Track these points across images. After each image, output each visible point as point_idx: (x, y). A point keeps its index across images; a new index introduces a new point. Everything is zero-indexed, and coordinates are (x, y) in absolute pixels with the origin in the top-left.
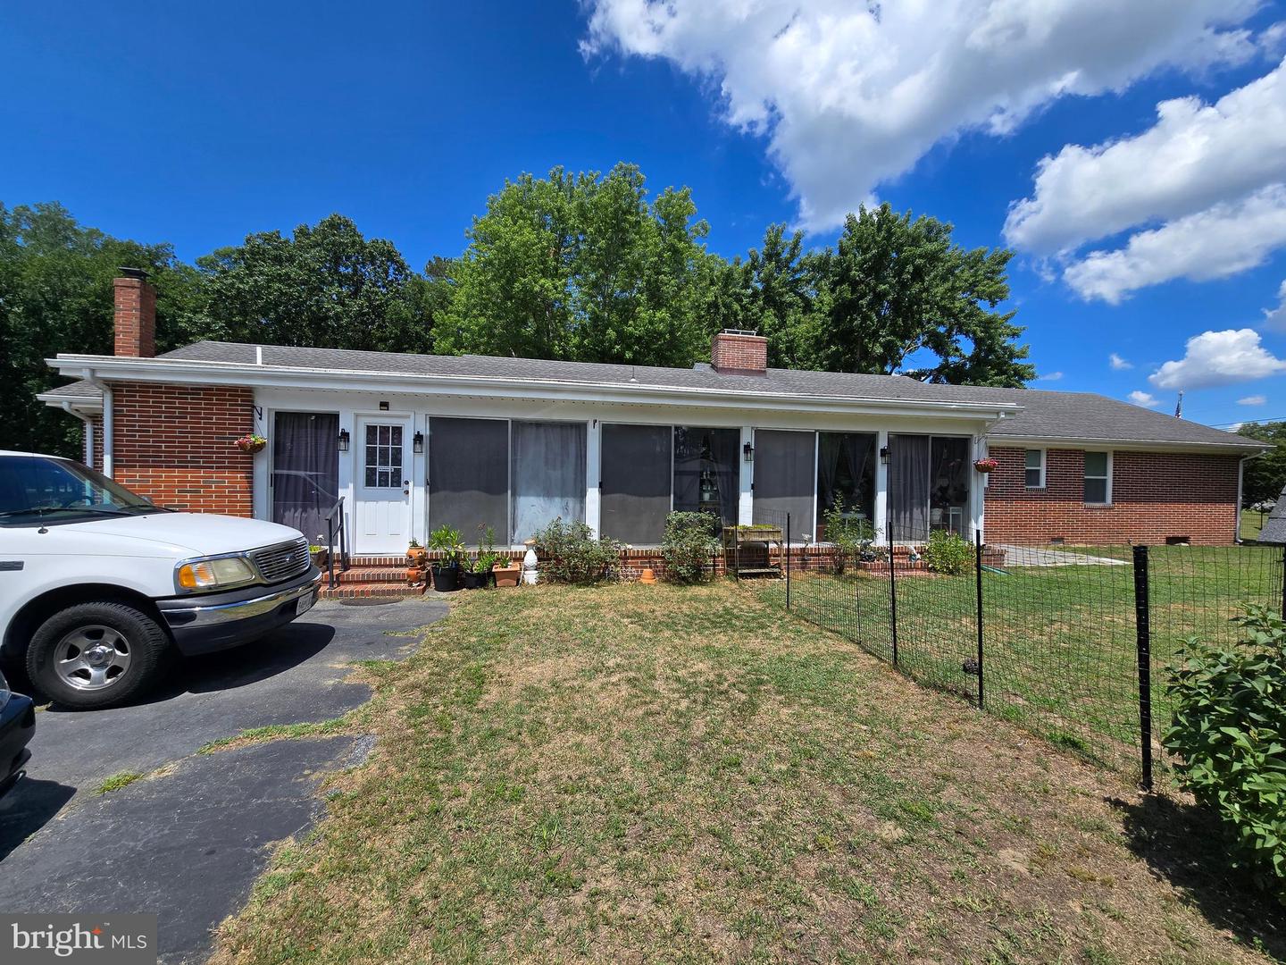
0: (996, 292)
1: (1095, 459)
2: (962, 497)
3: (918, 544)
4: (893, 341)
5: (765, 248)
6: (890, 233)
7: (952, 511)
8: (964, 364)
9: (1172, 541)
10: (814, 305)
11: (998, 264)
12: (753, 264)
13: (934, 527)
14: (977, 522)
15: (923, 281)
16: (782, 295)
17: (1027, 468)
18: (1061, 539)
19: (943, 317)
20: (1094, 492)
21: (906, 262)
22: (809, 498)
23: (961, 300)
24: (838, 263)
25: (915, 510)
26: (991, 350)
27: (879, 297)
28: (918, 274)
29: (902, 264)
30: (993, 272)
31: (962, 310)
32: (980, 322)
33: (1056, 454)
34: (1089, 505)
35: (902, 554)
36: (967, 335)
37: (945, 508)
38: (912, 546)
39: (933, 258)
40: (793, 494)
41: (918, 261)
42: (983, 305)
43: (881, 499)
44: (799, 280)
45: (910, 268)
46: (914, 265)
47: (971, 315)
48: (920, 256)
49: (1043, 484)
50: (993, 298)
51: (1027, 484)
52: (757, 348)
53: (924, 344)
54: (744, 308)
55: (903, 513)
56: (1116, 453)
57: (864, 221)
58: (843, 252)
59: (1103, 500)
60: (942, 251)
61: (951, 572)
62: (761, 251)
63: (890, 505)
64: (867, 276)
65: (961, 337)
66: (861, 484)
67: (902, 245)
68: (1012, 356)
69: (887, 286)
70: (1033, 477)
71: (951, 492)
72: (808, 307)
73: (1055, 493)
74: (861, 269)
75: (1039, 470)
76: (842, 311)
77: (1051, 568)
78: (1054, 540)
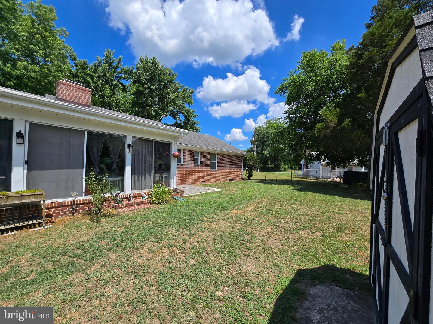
0: (190, 102)
1: (213, 155)
2: (168, 169)
3: (147, 191)
4: (157, 110)
5: (104, 58)
6: (156, 68)
7: (164, 174)
8: (181, 124)
9: (230, 180)
10: (127, 89)
11: (191, 93)
12: (98, 64)
13: (156, 182)
14: (173, 179)
15: (167, 90)
16: (112, 80)
17: (195, 158)
18: (204, 182)
19: (175, 106)
20: (213, 166)
21: (162, 81)
22: (80, 170)
23: (180, 102)
24: (136, 73)
25: (147, 174)
26: (189, 121)
27: (152, 91)
28: (165, 86)
29: (160, 81)
30: (189, 95)
31: (180, 105)
32: (186, 110)
33: (204, 153)
34: (211, 170)
35: (139, 196)
36: (182, 114)
37: (161, 173)
38: (142, 192)
39: (170, 81)
40: (69, 167)
41: (166, 81)
42: (187, 105)
43: (128, 170)
44: (121, 77)
45: (163, 83)
46: (164, 83)
47: (183, 107)
48: (166, 80)
49: (199, 164)
50: (190, 103)
51: (195, 163)
52: (85, 93)
53: (170, 115)
54: (93, 82)
55: (141, 177)
56: (218, 154)
57: (147, 62)
58: (138, 69)
59: (215, 169)
60: (173, 80)
61: (160, 203)
62: (103, 59)
63: (133, 172)
64: (148, 82)
65: (181, 115)
66: (117, 162)
67: (160, 74)
68: (194, 123)
69: (154, 87)
70: (196, 160)
71: (163, 166)
72: (124, 89)
73: (202, 167)
74: (145, 78)
75: (198, 159)
76: (138, 94)
77: (199, 195)
78: (202, 182)
